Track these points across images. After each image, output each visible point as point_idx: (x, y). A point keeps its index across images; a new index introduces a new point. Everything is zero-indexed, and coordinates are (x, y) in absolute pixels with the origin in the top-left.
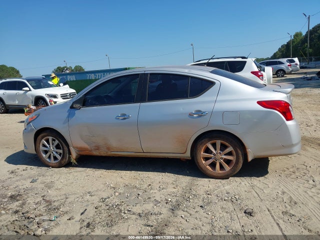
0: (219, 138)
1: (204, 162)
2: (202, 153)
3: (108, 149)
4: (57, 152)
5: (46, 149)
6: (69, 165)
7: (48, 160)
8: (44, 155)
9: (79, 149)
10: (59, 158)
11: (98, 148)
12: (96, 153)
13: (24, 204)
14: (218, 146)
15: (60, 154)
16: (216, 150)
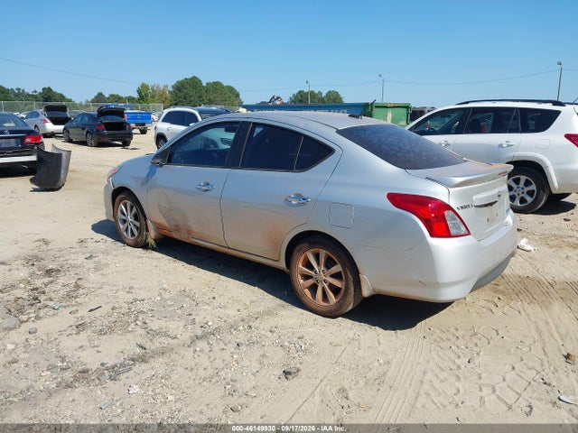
0: (324, 246)
1: (302, 281)
2: (300, 266)
3: (189, 232)
4: (135, 225)
5: (124, 218)
6: (145, 246)
7: (125, 233)
8: (121, 226)
9: (158, 227)
10: (136, 233)
11: (178, 229)
12: (175, 235)
13: (51, 282)
14: (322, 260)
15: (137, 228)
16: (318, 264)
